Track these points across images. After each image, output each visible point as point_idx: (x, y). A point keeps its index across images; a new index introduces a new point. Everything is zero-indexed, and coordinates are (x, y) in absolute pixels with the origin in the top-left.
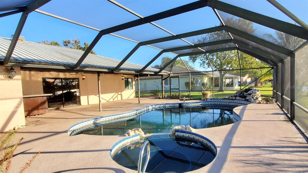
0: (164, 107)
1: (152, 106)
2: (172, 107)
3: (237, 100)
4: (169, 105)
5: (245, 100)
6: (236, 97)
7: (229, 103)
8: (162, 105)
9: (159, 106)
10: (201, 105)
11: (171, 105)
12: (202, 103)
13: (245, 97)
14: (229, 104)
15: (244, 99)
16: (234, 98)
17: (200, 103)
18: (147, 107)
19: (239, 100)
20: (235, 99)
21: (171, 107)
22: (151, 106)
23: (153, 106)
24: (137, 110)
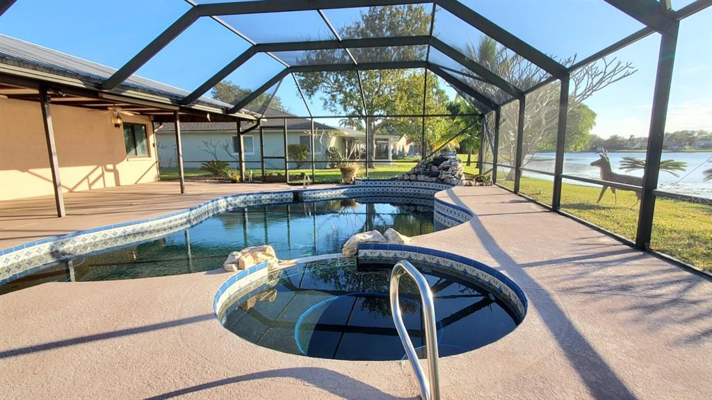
0: (255, 202)
1: (226, 198)
2: (276, 200)
3: (421, 181)
4: (268, 196)
5: (436, 182)
6: (417, 175)
7: (404, 188)
8: (251, 196)
9: (242, 198)
10: (344, 194)
11: (273, 196)
12: (345, 190)
13: (437, 175)
14: (404, 191)
15: (434, 179)
16: (413, 177)
17: (342, 191)
18: (215, 202)
19: (423, 181)
20: (416, 181)
21: (274, 202)
22: (224, 200)
23: (229, 199)
24: (191, 209)
